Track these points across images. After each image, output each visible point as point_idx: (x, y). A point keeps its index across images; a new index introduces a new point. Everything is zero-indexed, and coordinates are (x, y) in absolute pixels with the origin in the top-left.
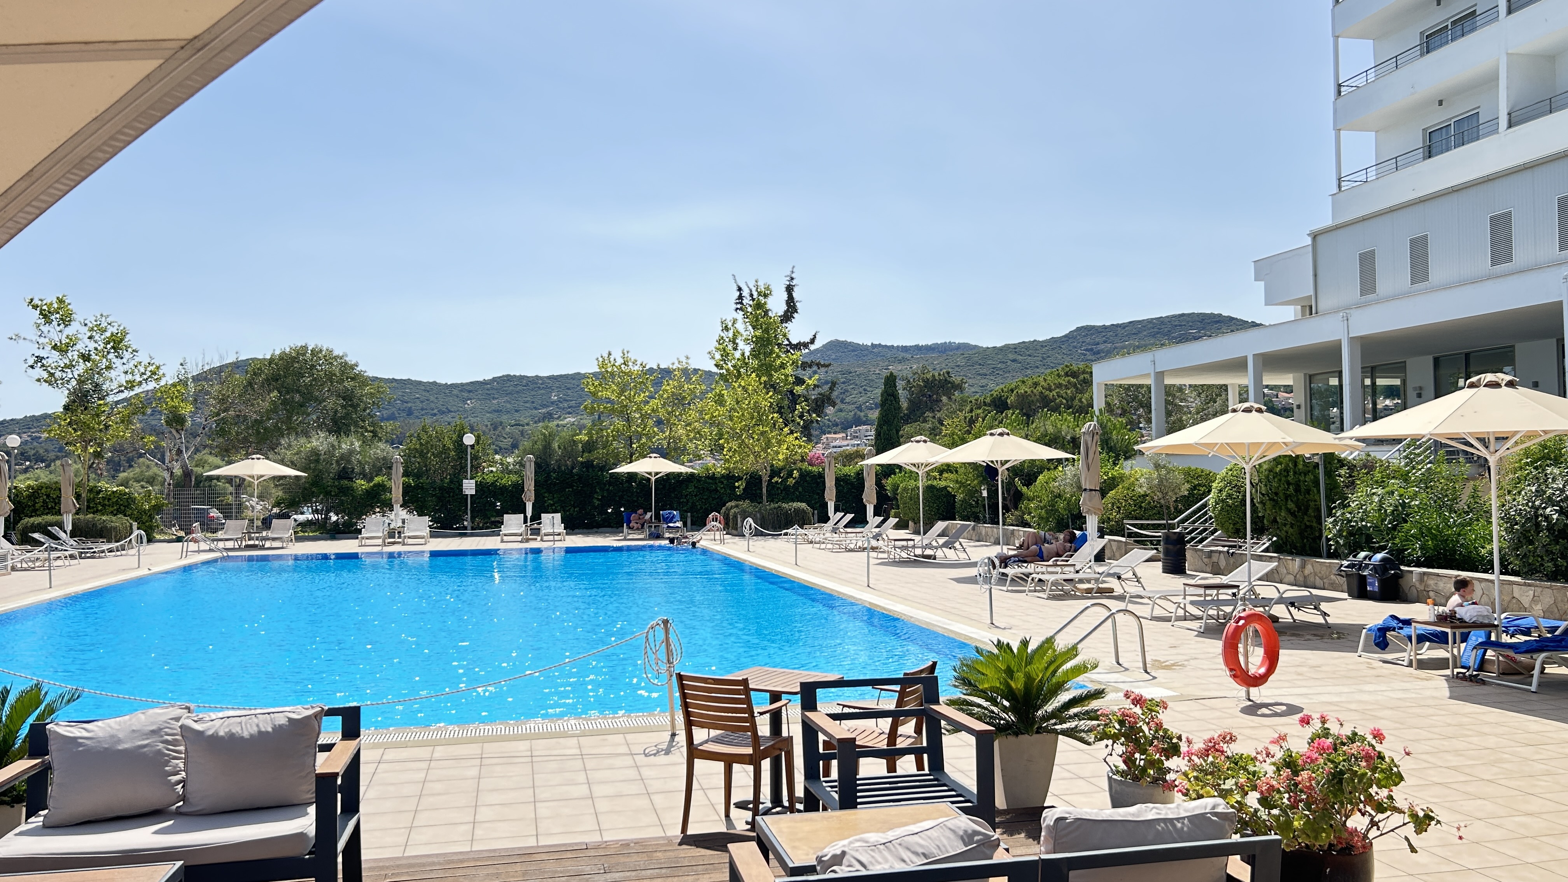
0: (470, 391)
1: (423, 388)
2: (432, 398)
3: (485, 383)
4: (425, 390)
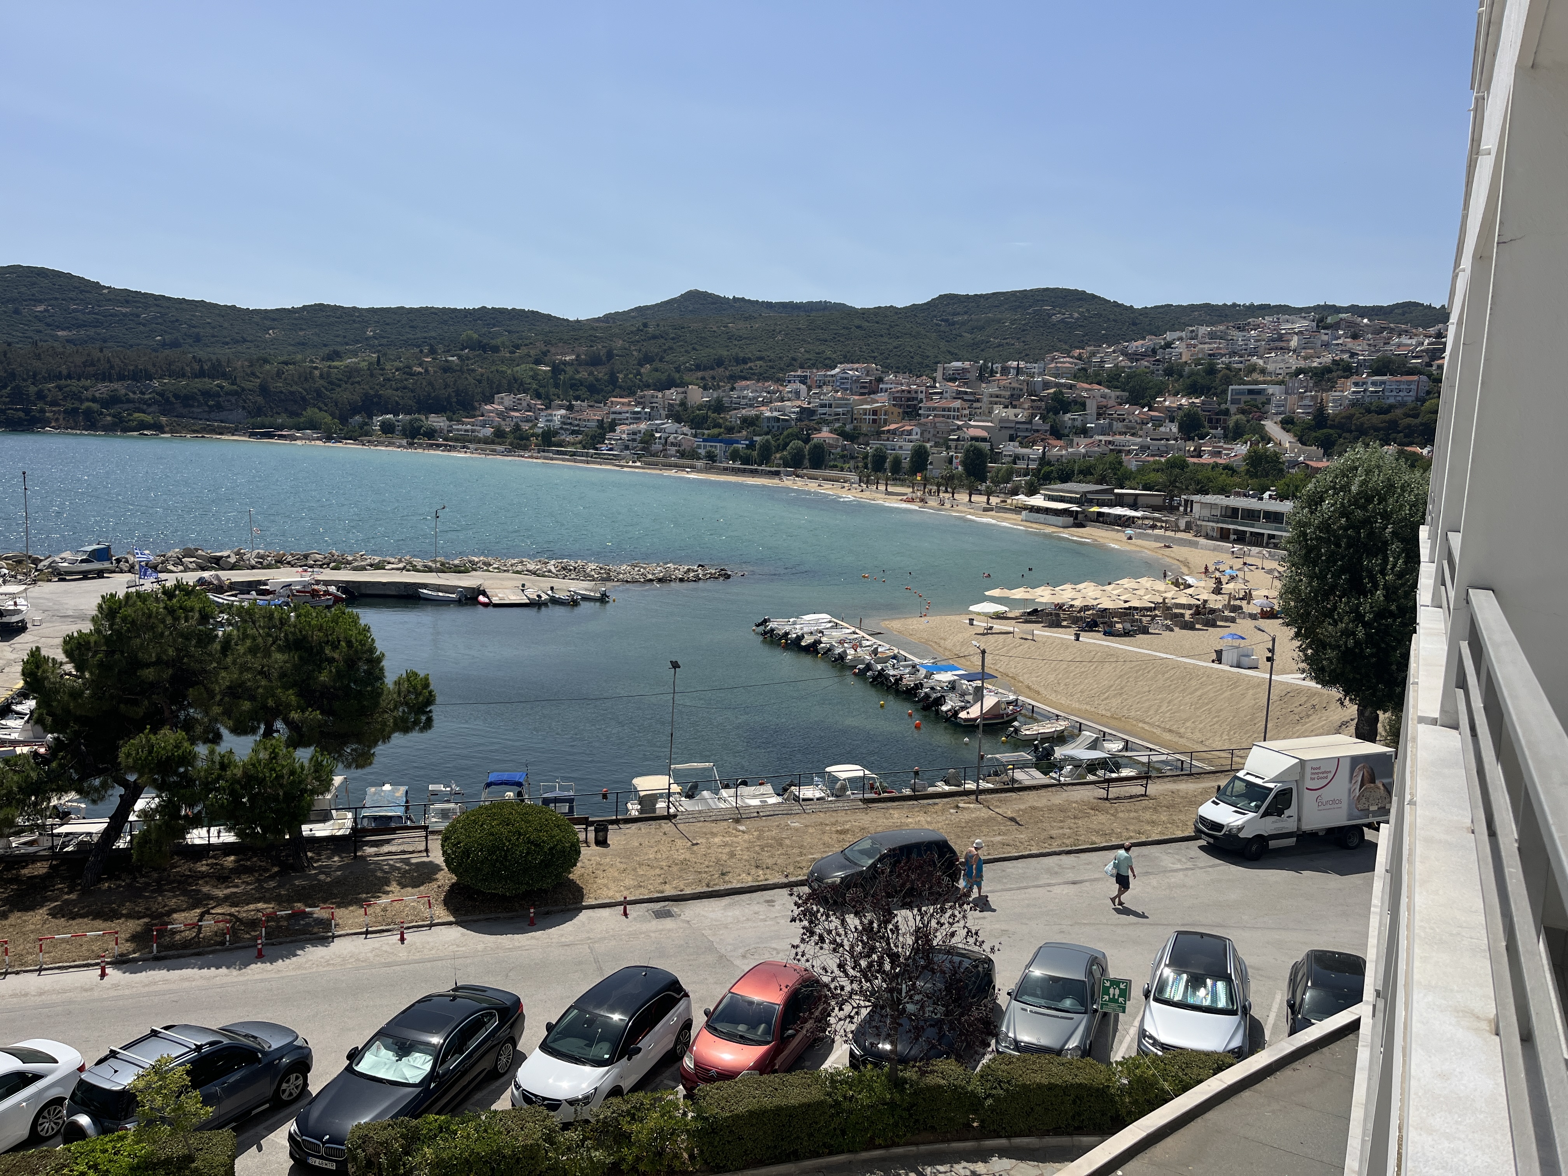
0: (274, 320)
1: (217, 312)
2: (226, 325)
3: (293, 310)
4: (219, 315)
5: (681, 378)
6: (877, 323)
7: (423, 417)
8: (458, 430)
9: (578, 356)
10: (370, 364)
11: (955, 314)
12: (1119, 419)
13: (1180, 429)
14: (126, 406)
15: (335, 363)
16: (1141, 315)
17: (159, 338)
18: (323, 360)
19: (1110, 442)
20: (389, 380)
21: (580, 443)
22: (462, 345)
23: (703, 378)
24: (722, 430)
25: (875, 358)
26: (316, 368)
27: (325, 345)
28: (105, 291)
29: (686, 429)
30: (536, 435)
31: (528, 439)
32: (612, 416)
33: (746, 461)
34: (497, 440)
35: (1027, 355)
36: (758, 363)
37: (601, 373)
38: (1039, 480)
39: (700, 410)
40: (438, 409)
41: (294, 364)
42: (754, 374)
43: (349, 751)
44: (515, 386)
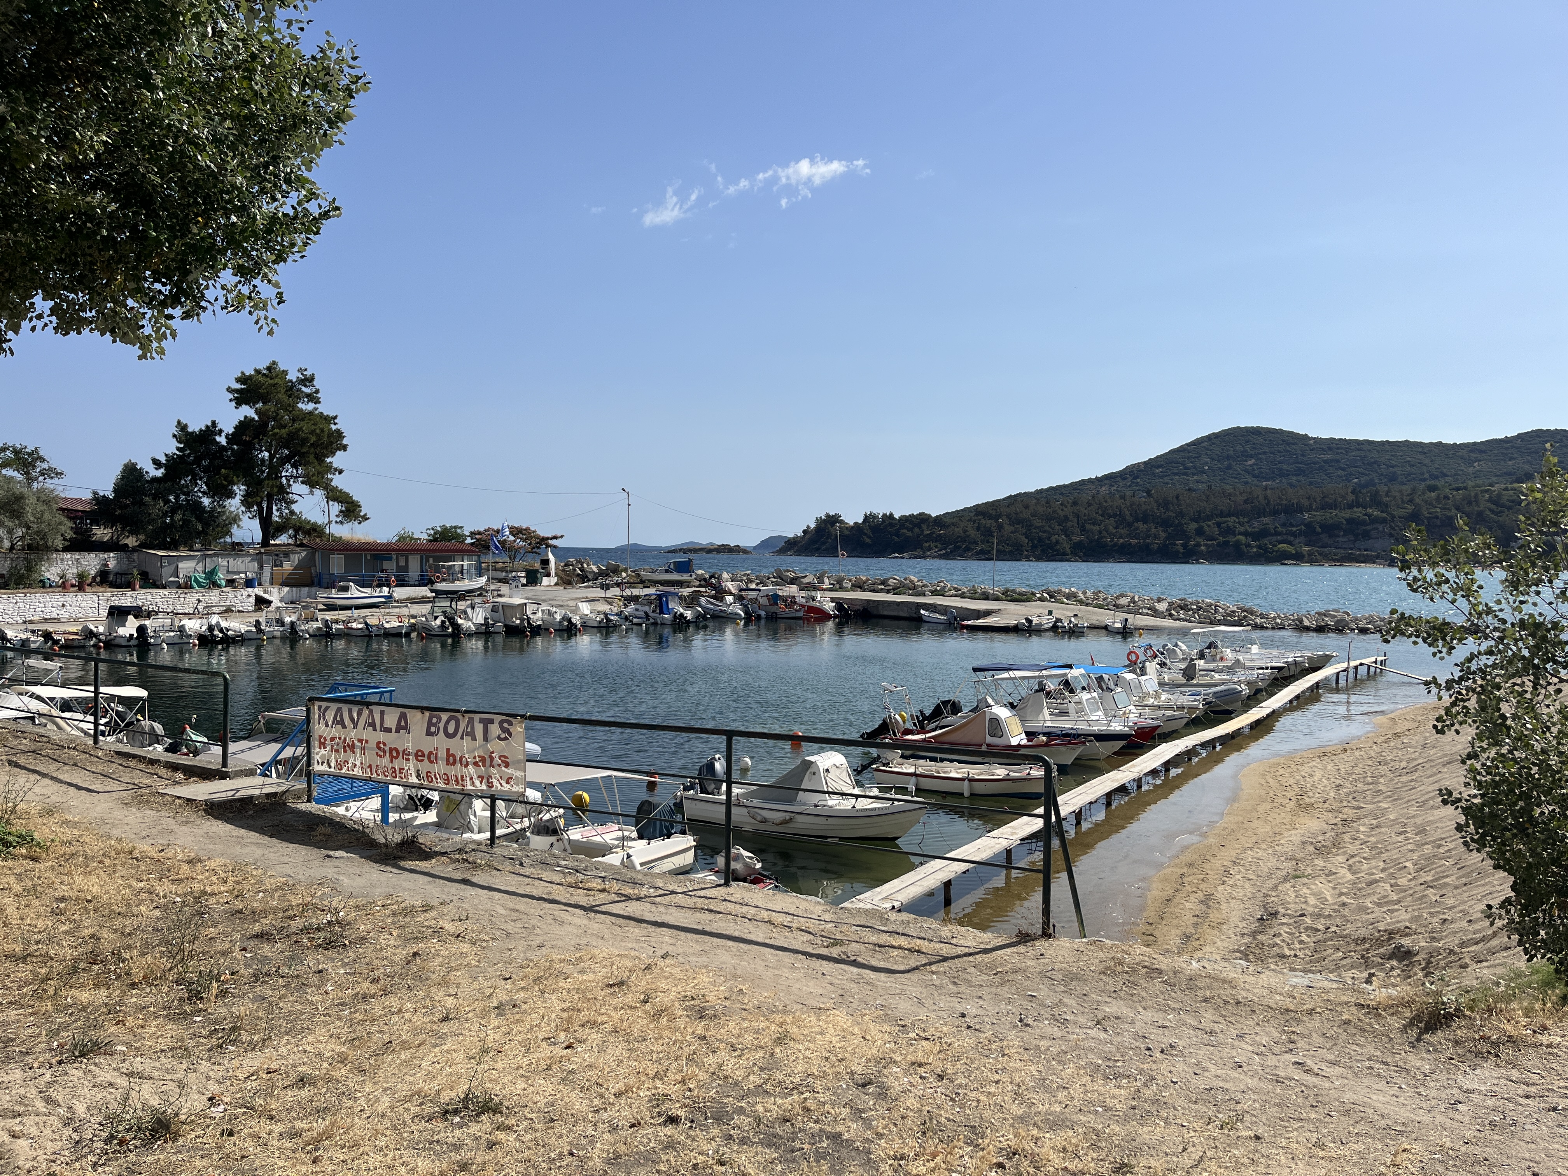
14: (1274, 538)
17: (1355, 480)
28: (1310, 442)
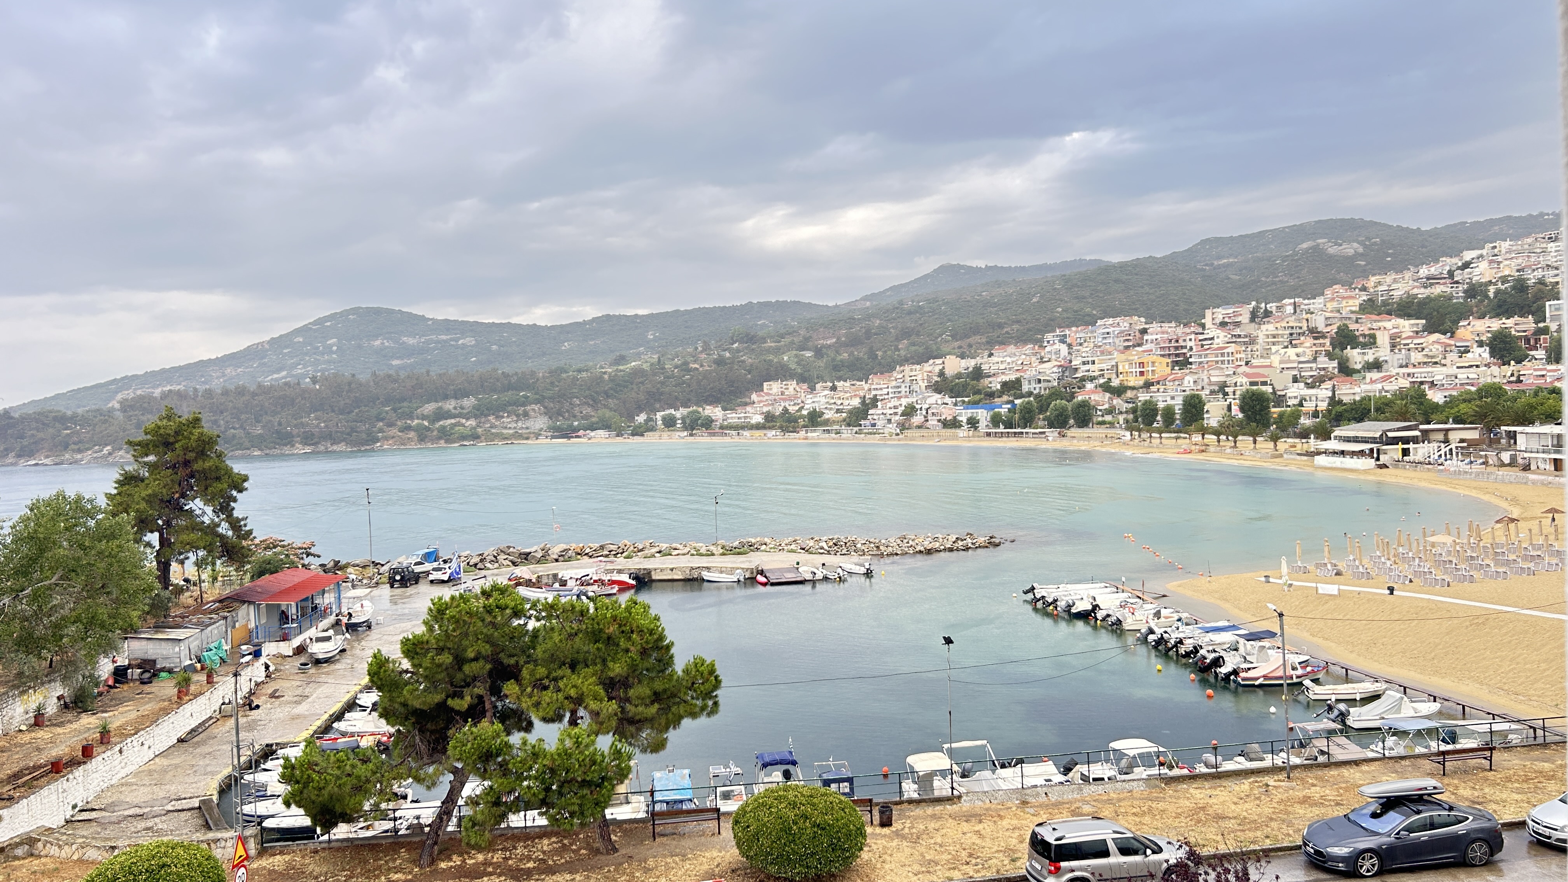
0: (569, 333)
1: (521, 331)
2: (529, 341)
3: (584, 323)
5: (938, 349)
6: (1137, 274)
7: (700, 410)
8: (732, 418)
9: (838, 339)
10: (652, 365)
11: (1219, 258)
12: (1417, 349)
13: (1492, 354)
14: (449, 421)
15: (621, 367)
16: (1430, 236)
17: (474, 359)
18: (611, 365)
19: (1409, 375)
20: (668, 377)
21: (844, 420)
22: (732, 339)
23: (960, 347)
24: (982, 396)
25: (1136, 309)
26: (605, 373)
27: (612, 351)
28: (430, 323)
29: (947, 399)
30: (802, 417)
31: (796, 421)
32: (874, 393)
33: (1009, 425)
34: (768, 425)
35: (1303, 291)
36: (1015, 327)
37: (861, 353)
38: (1330, 422)
39: (959, 379)
40: (713, 400)
41: (587, 371)
42: (1012, 338)
43: (644, 735)
44: (782, 373)
